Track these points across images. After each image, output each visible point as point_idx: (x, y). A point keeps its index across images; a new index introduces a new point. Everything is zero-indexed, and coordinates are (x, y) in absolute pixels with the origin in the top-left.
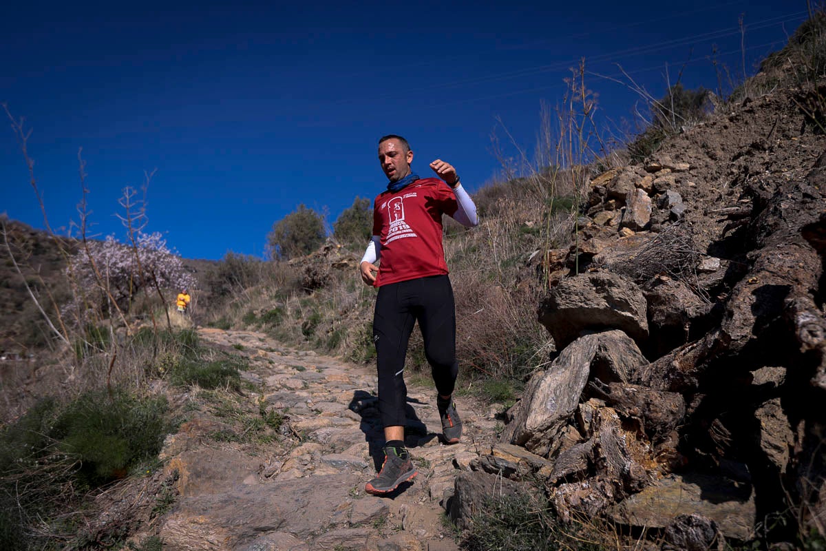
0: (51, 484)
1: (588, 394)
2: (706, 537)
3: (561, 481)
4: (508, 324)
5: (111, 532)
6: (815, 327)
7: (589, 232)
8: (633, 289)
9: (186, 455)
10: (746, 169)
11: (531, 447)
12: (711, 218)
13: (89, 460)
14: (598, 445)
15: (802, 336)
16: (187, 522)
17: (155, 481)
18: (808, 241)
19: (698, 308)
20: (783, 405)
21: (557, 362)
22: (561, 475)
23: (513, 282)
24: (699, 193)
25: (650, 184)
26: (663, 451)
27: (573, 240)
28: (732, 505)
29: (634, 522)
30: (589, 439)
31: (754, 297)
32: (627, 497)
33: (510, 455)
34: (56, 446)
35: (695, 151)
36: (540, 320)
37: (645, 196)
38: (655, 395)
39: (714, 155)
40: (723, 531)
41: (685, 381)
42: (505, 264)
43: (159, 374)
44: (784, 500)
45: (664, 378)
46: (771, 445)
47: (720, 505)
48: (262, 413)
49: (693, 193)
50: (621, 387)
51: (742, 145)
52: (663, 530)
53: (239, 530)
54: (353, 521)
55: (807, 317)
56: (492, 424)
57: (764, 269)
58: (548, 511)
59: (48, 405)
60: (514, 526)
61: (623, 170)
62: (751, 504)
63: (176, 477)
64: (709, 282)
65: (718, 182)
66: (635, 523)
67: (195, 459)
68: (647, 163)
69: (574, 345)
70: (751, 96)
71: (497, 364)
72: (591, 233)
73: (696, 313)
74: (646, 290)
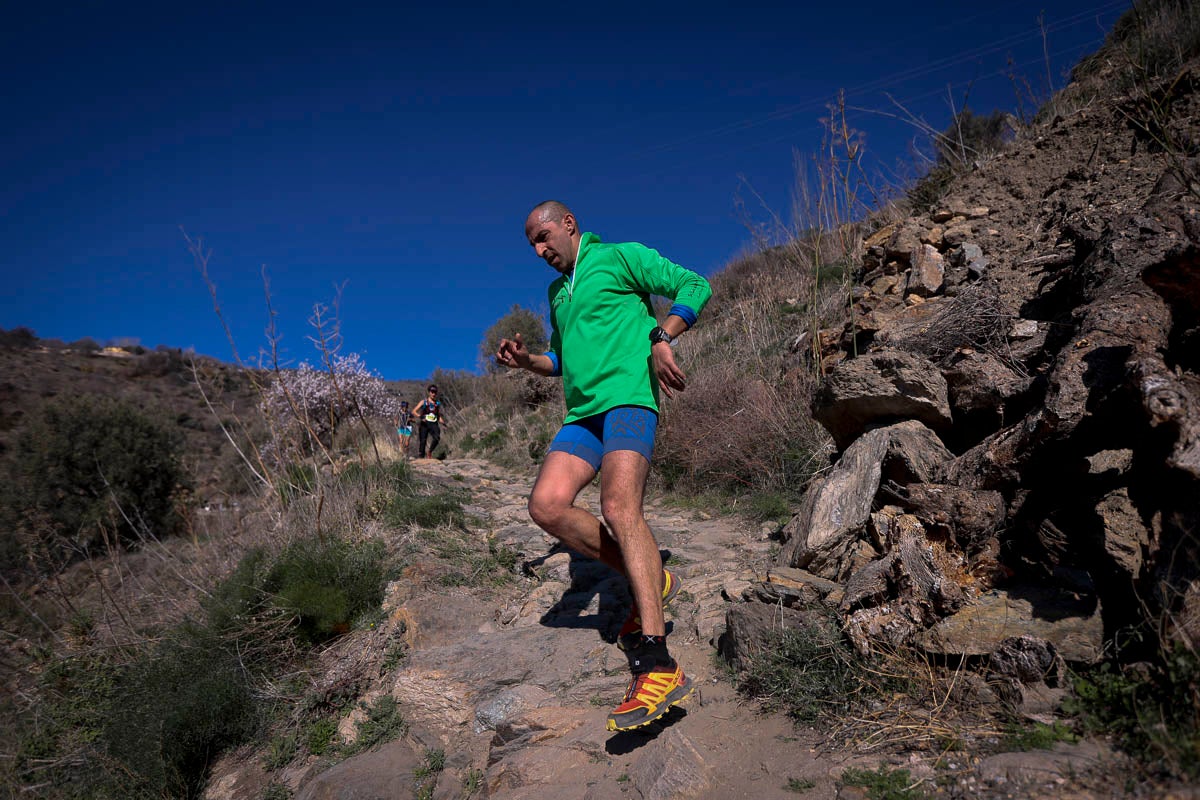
0: (271, 642)
1: (881, 500)
2: (1041, 662)
3: (855, 607)
4: (774, 425)
5: (340, 691)
6: (1167, 394)
7: (867, 305)
8: (928, 368)
9: (411, 605)
10: (1063, 206)
11: (815, 569)
12: (1022, 271)
13: (308, 614)
14: (899, 561)
15: (1151, 406)
16: (420, 677)
17: (381, 634)
18: (1151, 286)
19: (1013, 385)
20: (1131, 495)
21: (839, 465)
22: (854, 600)
23: (778, 374)
24: (1004, 242)
25: (940, 237)
26: (981, 563)
27: (848, 316)
28: (1072, 622)
29: (949, 649)
30: (886, 555)
31: (1085, 364)
32: (939, 621)
33: (789, 580)
34: (271, 600)
35: (995, 190)
36: (815, 416)
37: (935, 253)
38: (967, 497)
39: (1020, 192)
40: (1062, 654)
41: (1004, 475)
42: (766, 353)
43: (372, 514)
44: (1139, 610)
45: (975, 474)
46: (1117, 545)
47: (1057, 622)
48: (493, 551)
49: (995, 244)
50: (923, 488)
51: (1054, 177)
52: (987, 657)
53: (480, 685)
54: (609, 669)
55: (1157, 381)
56: (766, 546)
57: (1095, 329)
58: (842, 643)
59: (257, 556)
60: (802, 664)
61: (904, 223)
62: (1097, 618)
63: (404, 628)
64: (1025, 352)
65: (1028, 227)
66: (951, 652)
67: (422, 608)
68: (934, 212)
69: (859, 442)
70: (1063, 113)
71: (766, 474)
72: (870, 305)
73: (1011, 391)
74: (945, 368)
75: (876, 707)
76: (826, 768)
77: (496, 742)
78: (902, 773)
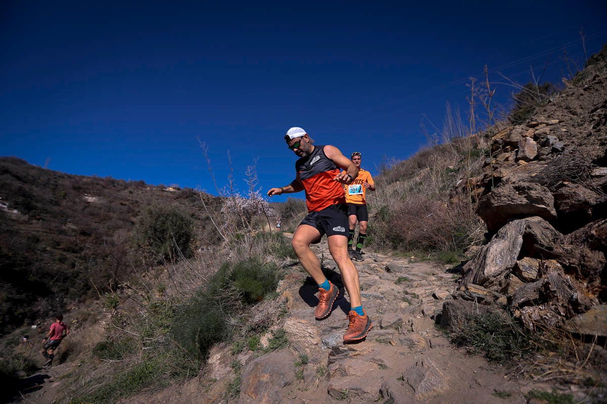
0: (233, 301)
5: (262, 325)
7: (495, 166)
8: (545, 191)
9: (290, 290)
10: (606, 115)
11: (487, 286)
13: (247, 291)
14: (548, 283)
16: (296, 322)
17: (278, 302)
19: (597, 199)
21: (496, 237)
22: (521, 302)
24: (571, 135)
25: (533, 134)
26: (594, 288)
27: (484, 172)
30: (538, 280)
32: (576, 316)
33: (479, 290)
34: (233, 284)
35: (561, 112)
36: (478, 214)
37: (532, 141)
39: (576, 112)
41: (603, 243)
43: (270, 253)
45: (583, 242)
49: (566, 136)
50: (561, 247)
51: (595, 104)
53: (323, 328)
54: (383, 325)
58: (517, 323)
60: (491, 332)
61: (513, 128)
63: (287, 300)
64: (600, 183)
65: (584, 127)
67: (295, 292)
69: (507, 226)
70: (598, 73)
71: (445, 245)
72: (498, 166)
73: (596, 201)
74: (551, 191)
75: (539, 358)
76: (518, 387)
77: (331, 354)
78: (569, 395)
